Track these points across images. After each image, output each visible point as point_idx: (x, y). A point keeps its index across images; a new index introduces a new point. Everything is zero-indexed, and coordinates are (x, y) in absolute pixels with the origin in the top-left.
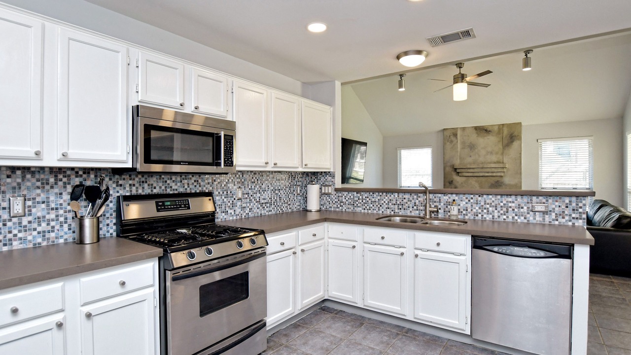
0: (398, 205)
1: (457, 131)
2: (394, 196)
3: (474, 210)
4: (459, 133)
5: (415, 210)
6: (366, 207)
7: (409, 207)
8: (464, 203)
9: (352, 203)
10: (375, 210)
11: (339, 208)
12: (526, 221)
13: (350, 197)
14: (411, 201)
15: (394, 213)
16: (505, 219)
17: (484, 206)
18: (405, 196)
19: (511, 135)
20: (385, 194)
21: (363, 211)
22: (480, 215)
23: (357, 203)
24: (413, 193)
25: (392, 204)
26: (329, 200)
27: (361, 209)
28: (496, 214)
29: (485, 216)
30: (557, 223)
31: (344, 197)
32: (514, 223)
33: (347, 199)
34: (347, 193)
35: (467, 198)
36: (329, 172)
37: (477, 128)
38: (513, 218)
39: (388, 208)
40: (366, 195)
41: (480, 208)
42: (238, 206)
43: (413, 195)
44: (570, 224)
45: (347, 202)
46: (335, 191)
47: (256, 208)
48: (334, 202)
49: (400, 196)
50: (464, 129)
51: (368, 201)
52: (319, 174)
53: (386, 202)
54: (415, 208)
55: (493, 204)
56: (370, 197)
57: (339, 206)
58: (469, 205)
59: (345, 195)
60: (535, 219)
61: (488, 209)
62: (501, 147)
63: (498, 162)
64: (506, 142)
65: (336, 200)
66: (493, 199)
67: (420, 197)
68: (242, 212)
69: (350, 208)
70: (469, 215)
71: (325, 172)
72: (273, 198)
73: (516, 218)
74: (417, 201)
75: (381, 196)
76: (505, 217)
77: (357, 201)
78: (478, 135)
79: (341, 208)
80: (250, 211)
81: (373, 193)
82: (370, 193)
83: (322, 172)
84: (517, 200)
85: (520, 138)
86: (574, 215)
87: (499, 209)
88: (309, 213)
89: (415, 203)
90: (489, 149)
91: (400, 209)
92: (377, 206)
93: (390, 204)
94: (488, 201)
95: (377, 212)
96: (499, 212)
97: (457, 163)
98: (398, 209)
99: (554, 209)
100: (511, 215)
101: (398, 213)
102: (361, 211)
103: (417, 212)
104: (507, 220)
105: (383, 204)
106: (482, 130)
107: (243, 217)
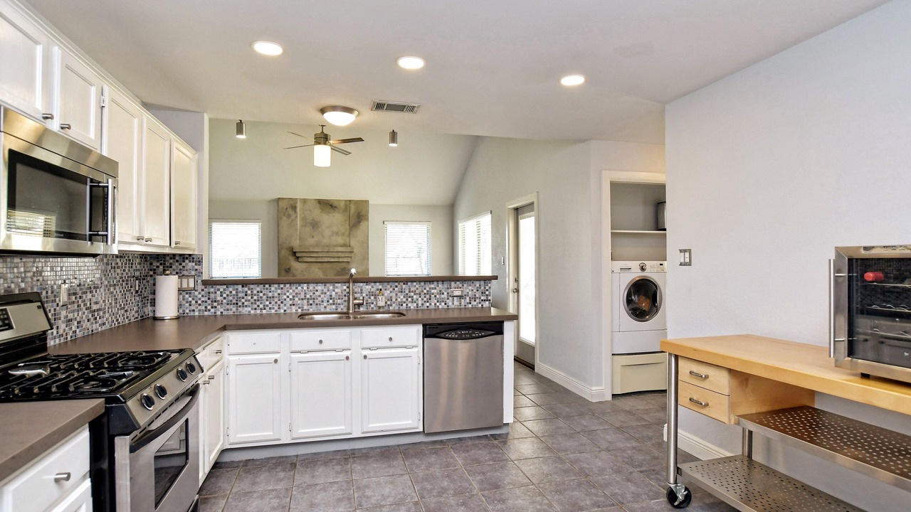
0: (308, 299)
1: (296, 203)
2: (302, 288)
3: (399, 300)
4: (299, 205)
5: (331, 304)
6: (258, 306)
7: (322, 302)
8: (389, 292)
9: (234, 301)
10: (273, 308)
11: (209, 310)
12: (446, 307)
13: (231, 292)
14: (325, 293)
15: (302, 310)
16: (428, 307)
17: (409, 294)
18: (317, 288)
19: (359, 213)
20: (288, 286)
21: (252, 312)
22: (404, 305)
23: (243, 300)
24: (328, 283)
25: (299, 299)
26: (190, 299)
27: (250, 309)
28: (420, 302)
29: (409, 305)
30: (470, 306)
31: (218, 293)
32: (437, 309)
33: (225, 295)
34: (225, 287)
35: (391, 287)
36: (190, 255)
37: (320, 202)
38: (435, 304)
39: (294, 305)
40: (258, 289)
41: (404, 297)
42: (62, 319)
43: (328, 285)
44: (480, 306)
45: (225, 301)
46: (203, 284)
47: (86, 321)
48: (200, 302)
49: (311, 288)
50: (304, 201)
51: (261, 297)
52: (168, 258)
53: (291, 297)
54: (331, 301)
55: (417, 292)
56: (264, 292)
57: (209, 307)
58: (393, 295)
59: (222, 290)
60: (453, 304)
61: (412, 297)
62: (348, 227)
63: (345, 245)
64: (353, 221)
65: (203, 299)
66: (417, 286)
67: (337, 287)
68: (67, 329)
69: (231, 310)
70: (394, 305)
71: (180, 255)
72: (107, 301)
73: (438, 304)
74: (334, 293)
75: (282, 288)
76: (428, 304)
77: (243, 298)
78: (322, 211)
79: (212, 310)
80: (78, 327)
81: (270, 286)
82: (264, 286)
83: (174, 255)
84: (438, 286)
85: (367, 219)
86: (482, 298)
87: (423, 296)
88: (158, 323)
89: (331, 296)
90: (335, 229)
91: (311, 304)
92: (276, 303)
93: (296, 299)
94: (412, 289)
95: (276, 311)
96: (422, 299)
97: (296, 244)
98: (308, 305)
99: (468, 293)
100: (434, 301)
101: (308, 310)
102: (250, 312)
103: (334, 307)
104: (430, 307)
105: (285, 300)
106: (327, 205)
107: (69, 339)
